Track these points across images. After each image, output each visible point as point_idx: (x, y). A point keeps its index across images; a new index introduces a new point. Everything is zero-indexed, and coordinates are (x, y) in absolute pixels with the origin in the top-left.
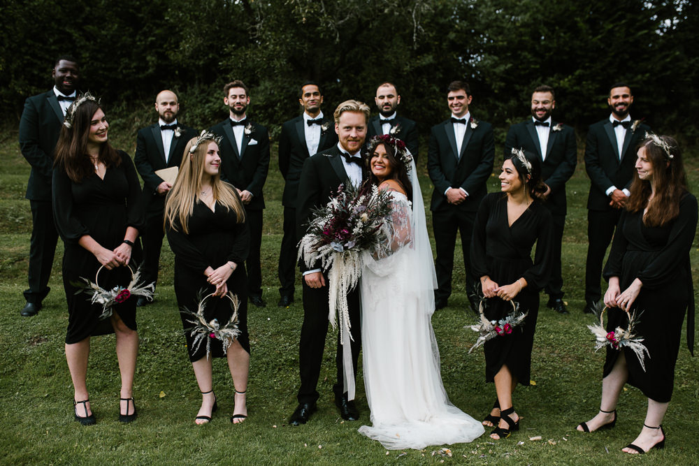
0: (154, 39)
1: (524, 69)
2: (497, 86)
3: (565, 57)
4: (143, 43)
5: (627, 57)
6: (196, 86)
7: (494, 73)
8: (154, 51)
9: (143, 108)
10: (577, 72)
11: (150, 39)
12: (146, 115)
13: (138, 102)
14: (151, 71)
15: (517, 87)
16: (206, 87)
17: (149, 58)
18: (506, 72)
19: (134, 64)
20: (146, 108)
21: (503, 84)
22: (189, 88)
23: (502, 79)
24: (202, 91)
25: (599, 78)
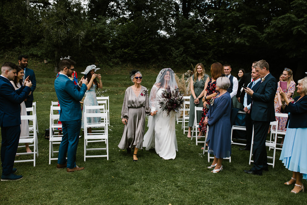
0: (12, 32)
1: (117, 46)
2: (109, 50)
3: (126, 44)
4: (9, 33)
5: (141, 45)
6: (25, 46)
7: (109, 47)
8: (12, 36)
9: (8, 52)
10: (129, 48)
11: (11, 32)
12: (9, 54)
13: (6, 50)
14: (11, 41)
15: (115, 51)
16: (28, 47)
17: (10, 38)
18: (112, 47)
19: (6, 39)
20: (9, 52)
21: (111, 50)
22: (22, 47)
23: (111, 49)
24: (27, 48)
25: (134, 50)
